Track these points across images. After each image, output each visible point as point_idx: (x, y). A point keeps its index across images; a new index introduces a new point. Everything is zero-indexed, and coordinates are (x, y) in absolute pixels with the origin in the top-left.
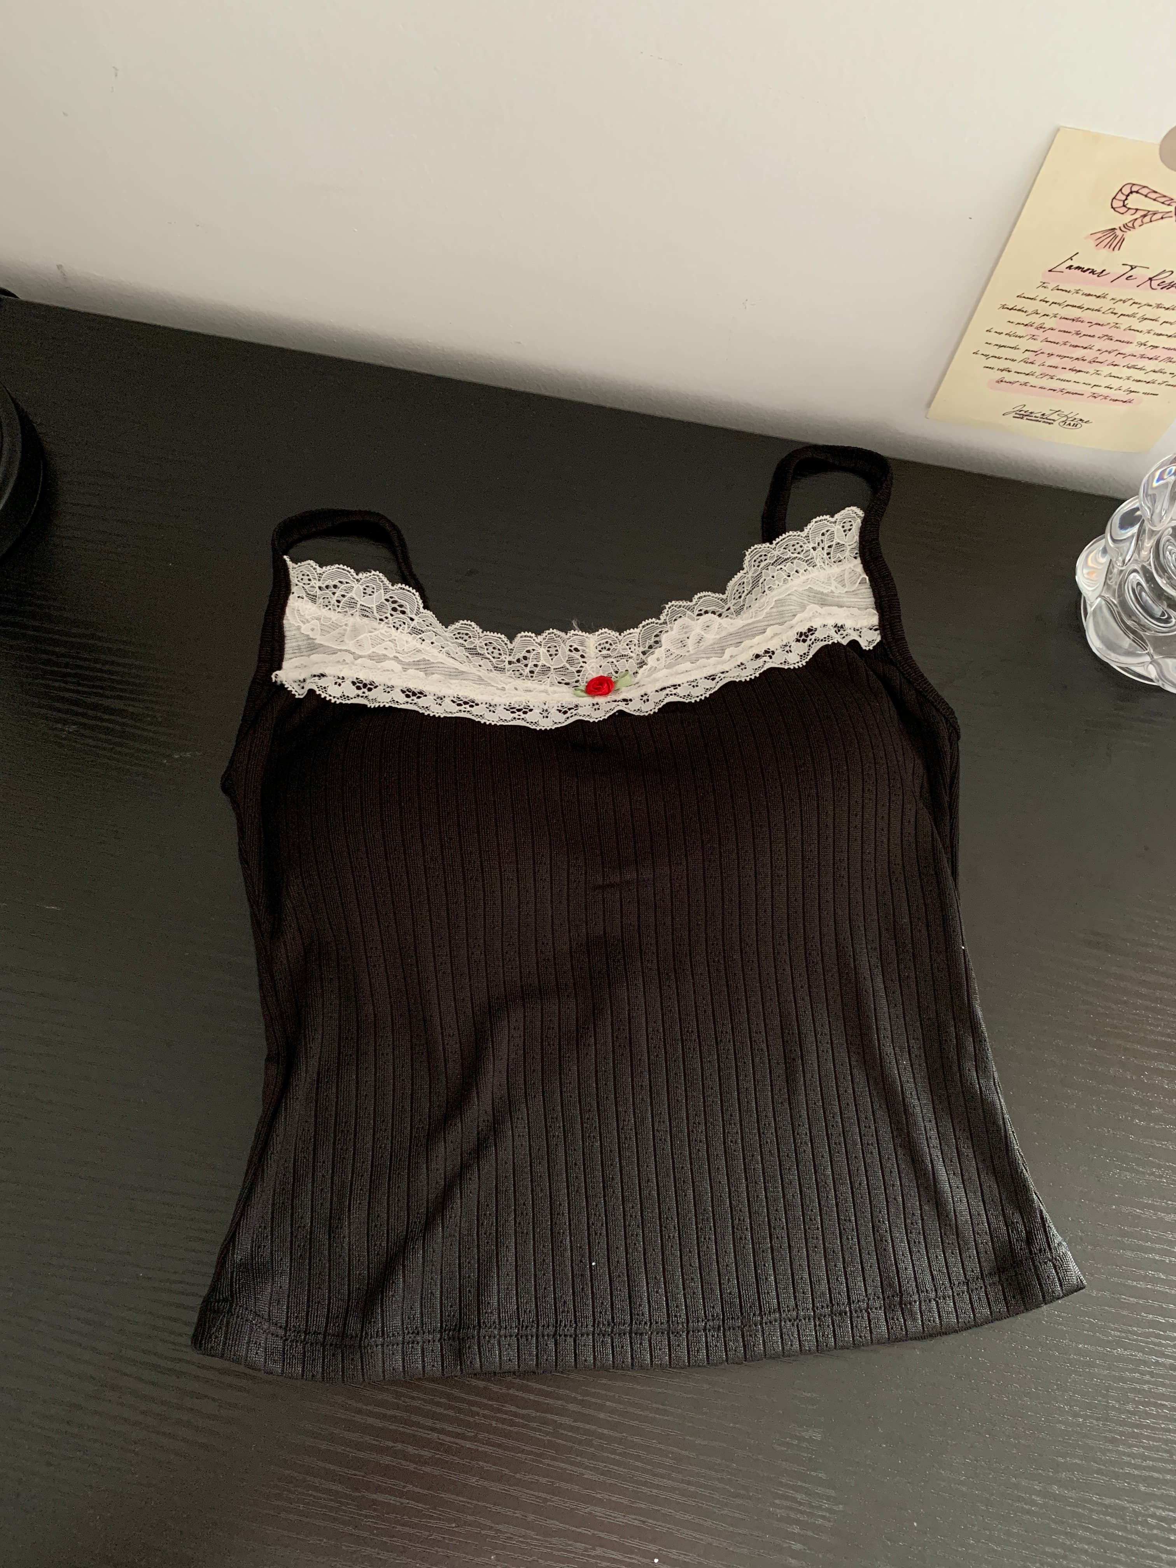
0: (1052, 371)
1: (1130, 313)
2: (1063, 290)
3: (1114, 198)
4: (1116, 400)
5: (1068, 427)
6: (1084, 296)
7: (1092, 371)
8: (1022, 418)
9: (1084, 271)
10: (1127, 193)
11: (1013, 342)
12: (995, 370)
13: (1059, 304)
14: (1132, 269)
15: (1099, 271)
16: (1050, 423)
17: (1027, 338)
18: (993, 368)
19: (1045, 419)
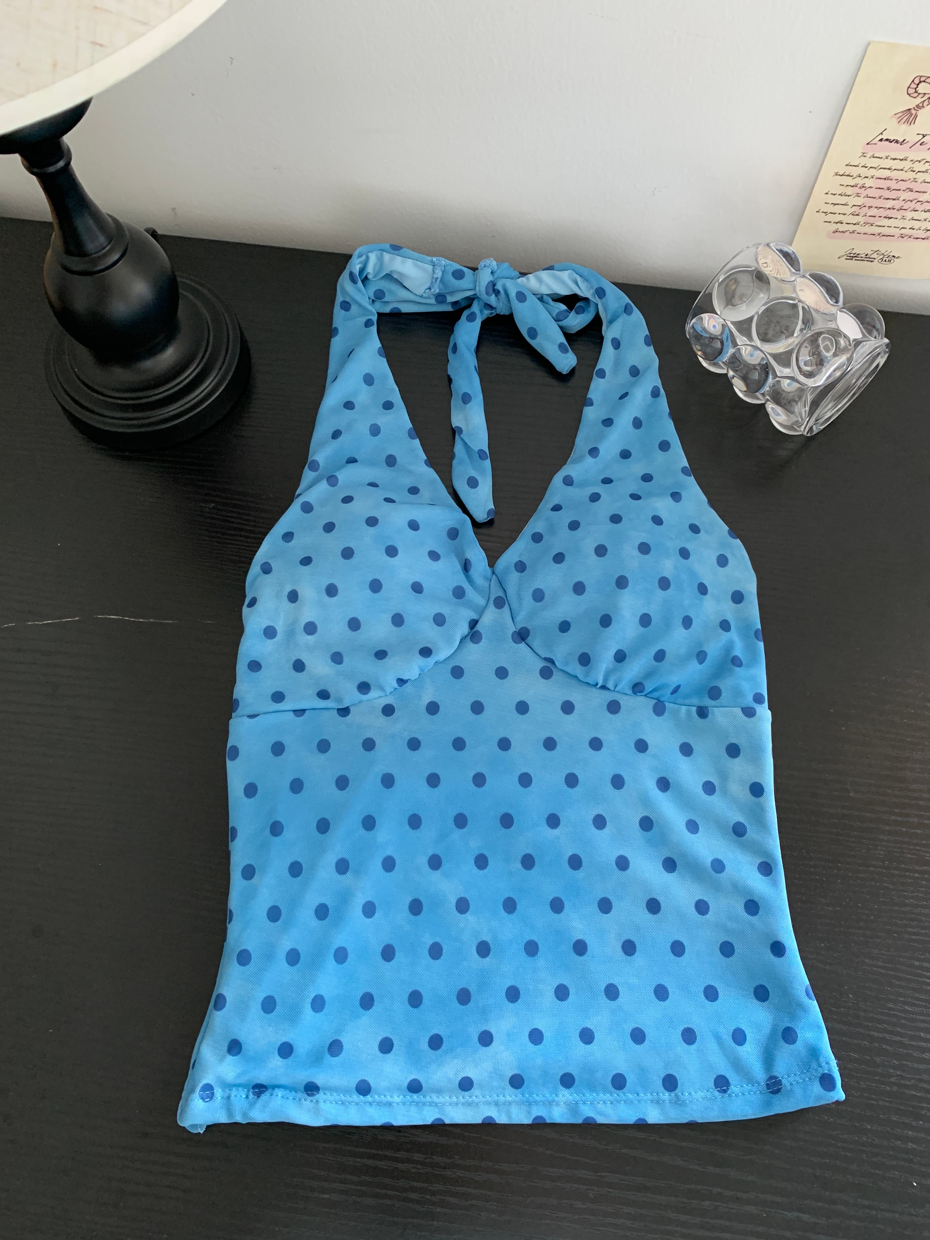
0: (871, 220)
1: (924, 170)
2: (877, 157)
3: (909, 87)
4: (918, 238)
5: (885, 263)
6: (892, 160)
7: (900, 217)
8: (852, 259)
9: (891, 142)
10: (917, 83)
11: (844, 200)
12: (832, 223)
13: (875, 168)
14: (924, 137)
15: (901, 140)
16: (871, 261)
17: (854, 196)
18: (830, 222)
19: (868, 258)
